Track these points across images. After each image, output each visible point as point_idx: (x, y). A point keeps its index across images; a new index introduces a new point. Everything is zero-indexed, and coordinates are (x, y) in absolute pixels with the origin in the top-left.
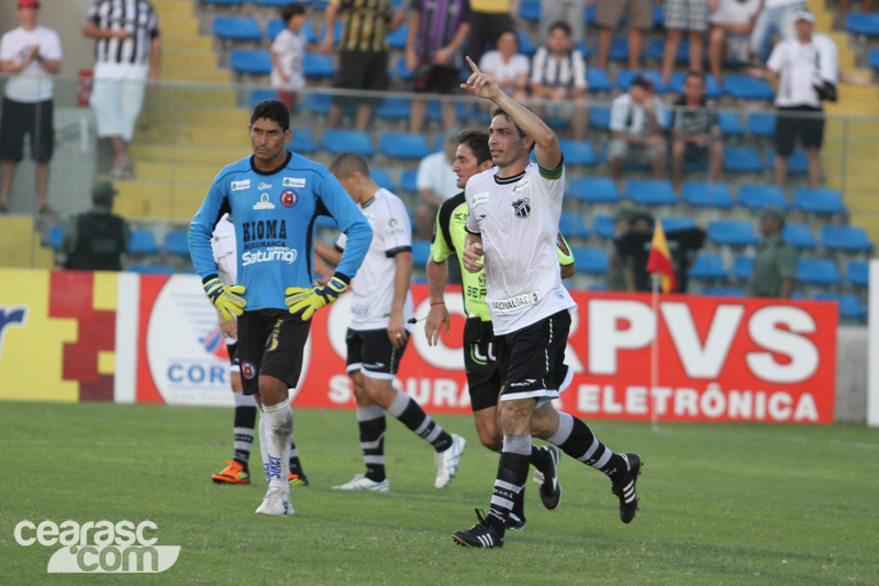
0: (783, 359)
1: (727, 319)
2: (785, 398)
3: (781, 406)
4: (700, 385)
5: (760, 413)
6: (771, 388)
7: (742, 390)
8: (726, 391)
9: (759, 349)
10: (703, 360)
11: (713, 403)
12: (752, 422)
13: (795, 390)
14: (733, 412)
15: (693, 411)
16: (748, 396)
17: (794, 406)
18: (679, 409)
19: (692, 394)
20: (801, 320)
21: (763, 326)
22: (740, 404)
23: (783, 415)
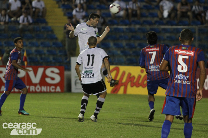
0: (53, 79)
1: (41, 70)
2: (53, 87)
3: (53, 89)
4: (35, 85)
5: (48, 90)
6: (50, 85)
7: (44, 86)
8: (41, 86)
9: (48, 77)
10: (36, 80)
11: (38, 89)
12: (47, 92)
13: (56, 85)
14: (42, 90)
15: (34, 90)
16: (46, 87)
17: (56, 89)
18: (31, 90)
19: (34, 87)
20: (56, 70)
21: (48, 72)
22: (44, 89)
23: (53, 91)
